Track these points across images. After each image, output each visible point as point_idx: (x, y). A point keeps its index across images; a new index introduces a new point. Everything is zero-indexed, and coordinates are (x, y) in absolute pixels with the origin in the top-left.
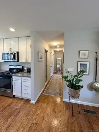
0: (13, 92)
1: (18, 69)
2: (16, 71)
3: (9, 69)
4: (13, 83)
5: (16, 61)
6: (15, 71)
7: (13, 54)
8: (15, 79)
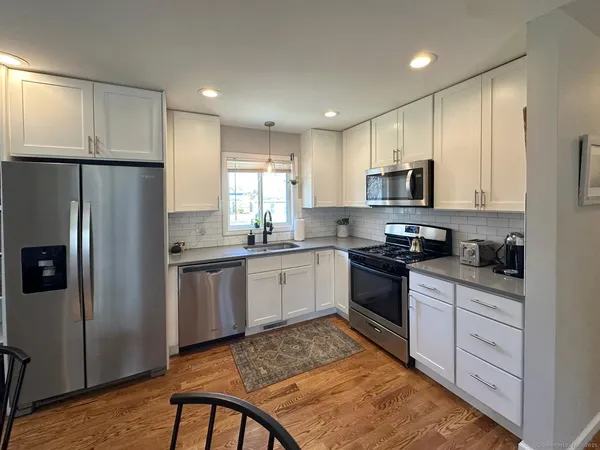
0: (408, 339)
1: (426, 243)
2: (418, 250)
3: (383, 240)
4: (412, 303)
5: (423, 202)
6: (412, 249)
7: (410, 173)
8: (423, 286)
